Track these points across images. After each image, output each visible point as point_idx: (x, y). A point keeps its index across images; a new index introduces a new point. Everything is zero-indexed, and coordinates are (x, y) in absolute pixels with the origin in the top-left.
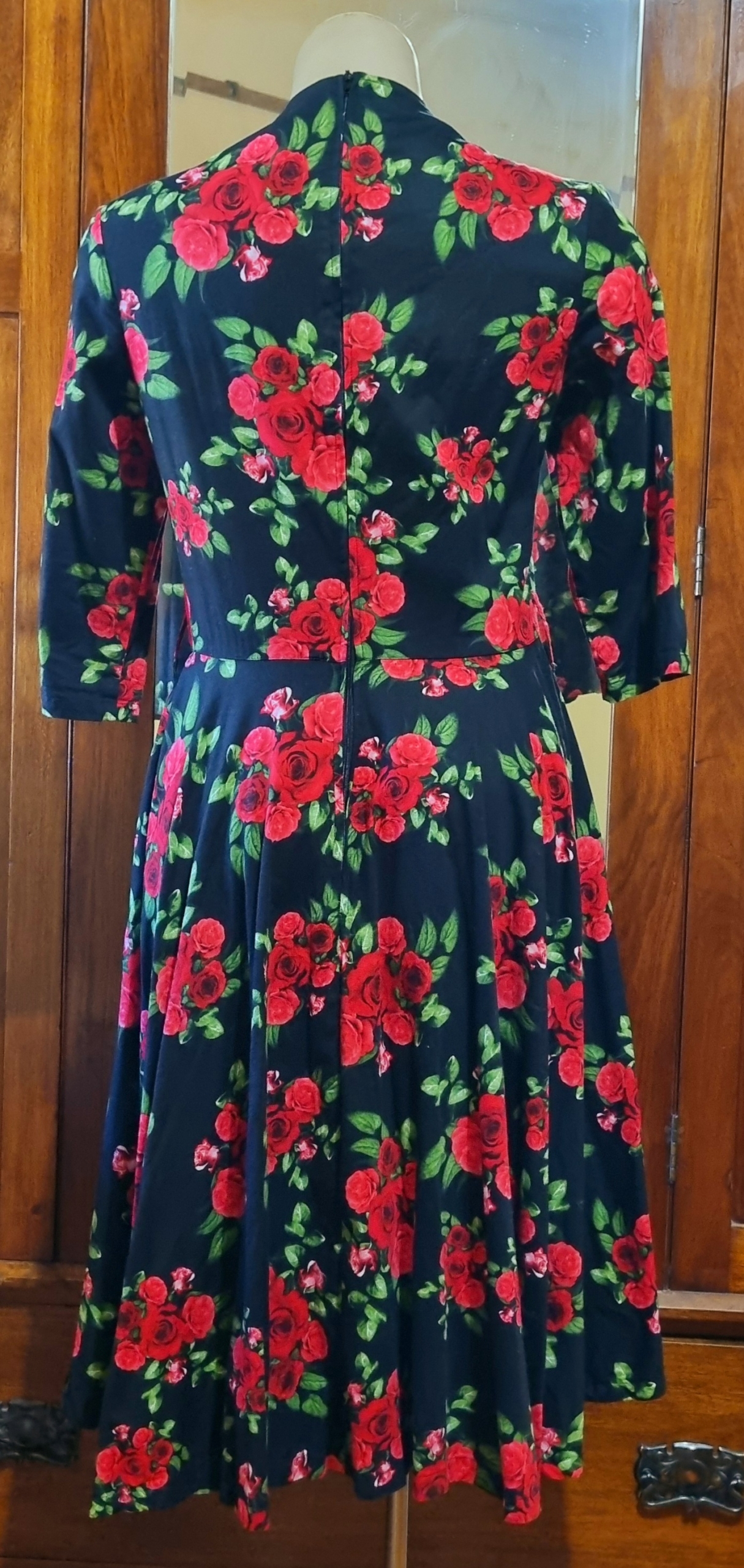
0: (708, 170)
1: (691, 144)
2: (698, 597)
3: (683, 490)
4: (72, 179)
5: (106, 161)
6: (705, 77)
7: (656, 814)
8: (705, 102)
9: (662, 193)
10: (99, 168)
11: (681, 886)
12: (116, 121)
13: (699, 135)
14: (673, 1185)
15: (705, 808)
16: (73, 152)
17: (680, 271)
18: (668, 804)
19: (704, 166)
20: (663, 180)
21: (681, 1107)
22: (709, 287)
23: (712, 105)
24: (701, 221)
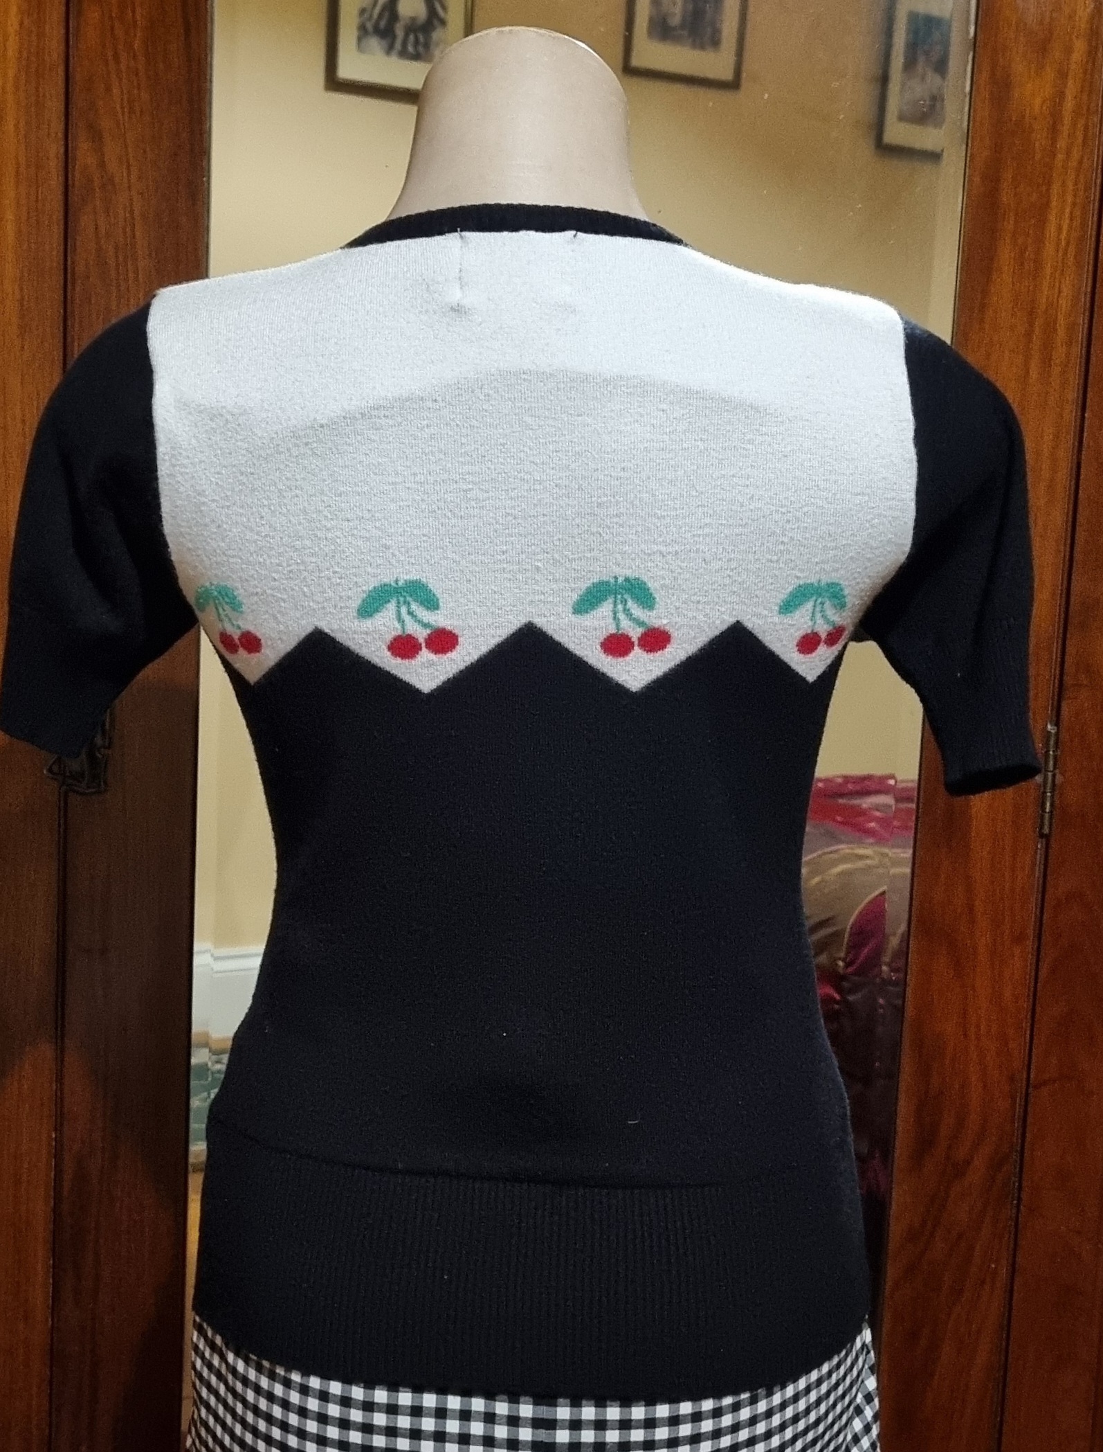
0: (1080, 162)
1: (1056, 116)
2: (1042, 835)
4: (54, 149)
5: (106, 124)
7: (968, 1163)
8: (1080, 48)
9: (1006, 197)
10: (96, 136)
11: (1003, 1270)
12: (123, 57)
13: (1069, 104)
16: (54, 106)
17: (1031, 324)
18: (986, 1149)
19: (1076, 154)
20: (1008, 175)
22: (1078, 350)
24: (1068, 243)
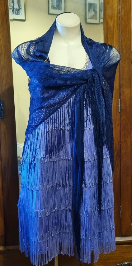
1: (114, 26)
2: (120, 113)
3: (116, 93)
6: (116, 13)
8: (116, 18)
9: (109, 36)
11: (119, 166)
14: (121, 219)
15: (123, 151)
18: (116, 151)
19: (116, 31)
20: (109, 34)
21: (122, 205)
23: (117, 19)
